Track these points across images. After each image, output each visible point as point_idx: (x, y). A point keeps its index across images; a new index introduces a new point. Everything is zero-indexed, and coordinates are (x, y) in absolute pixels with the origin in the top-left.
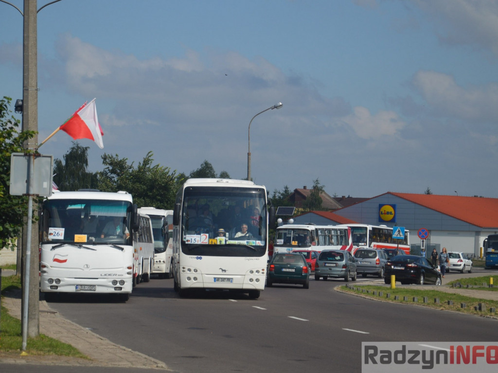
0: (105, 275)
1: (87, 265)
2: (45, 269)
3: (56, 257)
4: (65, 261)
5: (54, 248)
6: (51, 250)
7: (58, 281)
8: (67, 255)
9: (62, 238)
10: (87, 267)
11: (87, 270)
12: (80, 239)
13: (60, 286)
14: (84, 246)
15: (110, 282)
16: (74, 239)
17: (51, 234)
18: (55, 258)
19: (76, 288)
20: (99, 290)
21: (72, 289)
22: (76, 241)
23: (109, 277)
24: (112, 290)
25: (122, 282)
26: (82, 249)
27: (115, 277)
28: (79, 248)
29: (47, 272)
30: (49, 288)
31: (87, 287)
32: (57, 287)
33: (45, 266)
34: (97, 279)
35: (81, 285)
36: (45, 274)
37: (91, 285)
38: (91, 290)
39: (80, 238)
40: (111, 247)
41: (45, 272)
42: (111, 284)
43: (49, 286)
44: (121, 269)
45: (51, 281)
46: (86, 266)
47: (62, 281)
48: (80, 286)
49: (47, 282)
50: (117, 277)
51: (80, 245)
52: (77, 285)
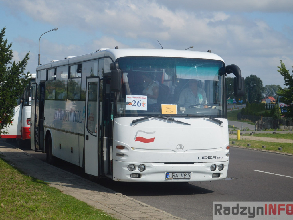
0: (203, 158)
1: (181, 145)
2: (123, 151)
3: (140, 135)
4: (152, 140)
5: (134, 122)
6: (131, 125)
7: (143, 167)
8: (154, 132)
9: (145, 108)
10: (181, 148)
11: (180, 152)
12: (169, 110)
13: (144, 174)
14: (175, 119)
15: (208, 167)
16: (160, 111)
17: (129, 103)
18: (137, 136)
19: (166, 176)
20: (195, 178)
21: (160, 178)
22: (163, 112)
23: (208, 160)
24: (209, 178)
25: (222, 167)
26: (173, 124)
27: (214, 160)
28: (168, 122)
29: (127, 156)
30: (129, 177)
31: (180, 174)
32: (140, 176)
33: (123, 147)
34: (193, 163)
35: (173, 173)
36: (123, 158)
37: (185, 172)
38: (185, 178)
39: (168, 108)
40: (207, 120)
41: (123, 155)
42: (209, 169)
43: (128, 174)
44: (220, 150)
45: (132, 167)
46: (179, 147)
47: (148, 167)
48: (171, 174)
49: (126, 169)
50: (217, 160)
51: (169, 118)
52: (168, 173)
